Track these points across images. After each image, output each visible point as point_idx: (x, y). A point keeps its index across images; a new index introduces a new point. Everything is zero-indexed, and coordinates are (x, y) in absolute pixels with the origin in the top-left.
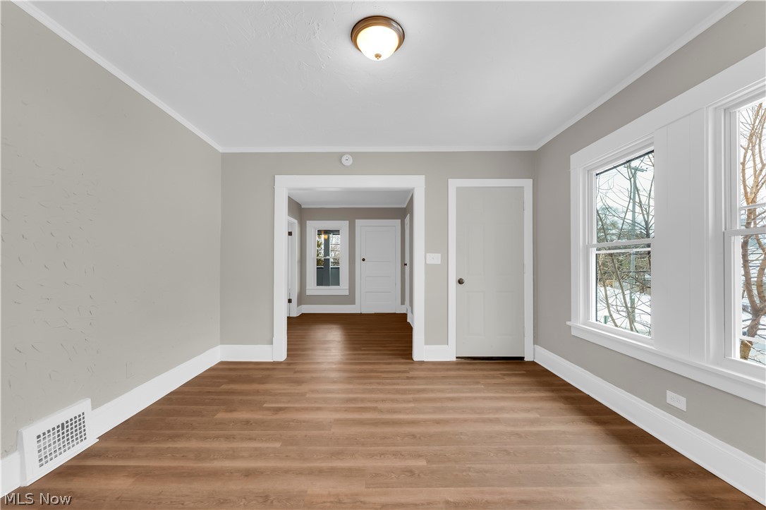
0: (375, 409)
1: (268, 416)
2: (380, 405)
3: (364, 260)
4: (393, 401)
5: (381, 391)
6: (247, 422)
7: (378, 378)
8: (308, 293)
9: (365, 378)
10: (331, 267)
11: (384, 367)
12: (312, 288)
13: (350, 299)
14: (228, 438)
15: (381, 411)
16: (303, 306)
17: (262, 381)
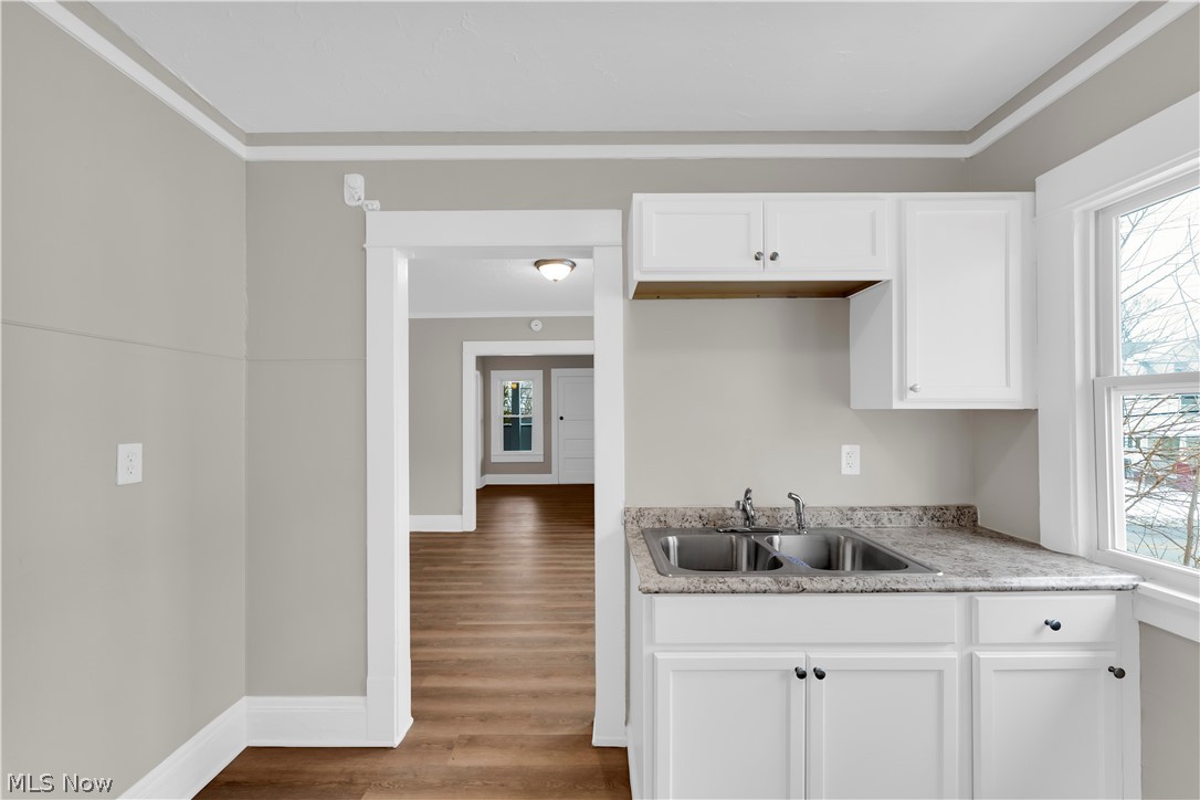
0: (560, 564)
1: (469, 569)
2: (565, 562)
3: (562, 418)
4: (576, 559)
5: (568, 553)
6: (451, 572)
7: (567, 543)
8: (494, 460)
9: (555, 543)
10: (521, 424)
11: (575, 536)
12: (499, 453)
13: (545, 466)
14: (439, 580)
15: (565, 565)
16: (487, 476)
17: (459, 546)
